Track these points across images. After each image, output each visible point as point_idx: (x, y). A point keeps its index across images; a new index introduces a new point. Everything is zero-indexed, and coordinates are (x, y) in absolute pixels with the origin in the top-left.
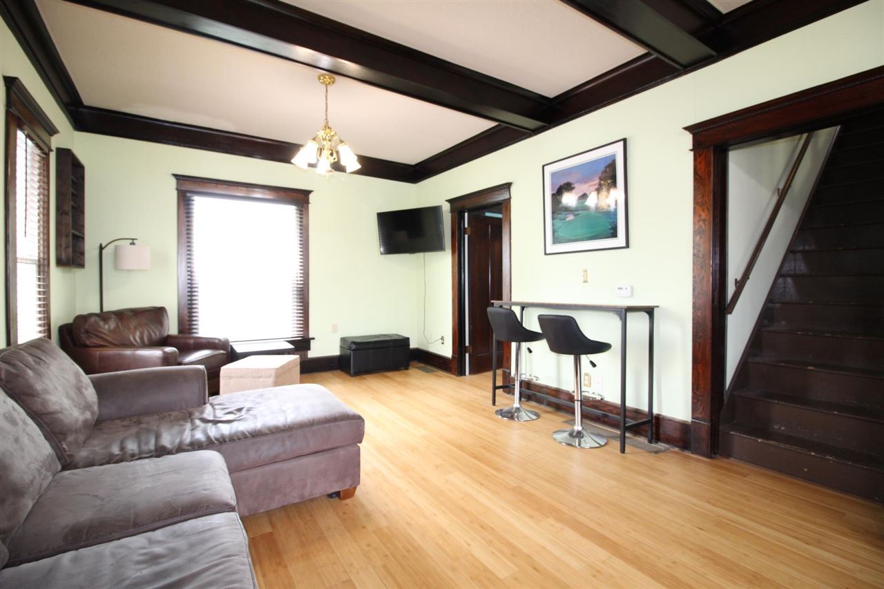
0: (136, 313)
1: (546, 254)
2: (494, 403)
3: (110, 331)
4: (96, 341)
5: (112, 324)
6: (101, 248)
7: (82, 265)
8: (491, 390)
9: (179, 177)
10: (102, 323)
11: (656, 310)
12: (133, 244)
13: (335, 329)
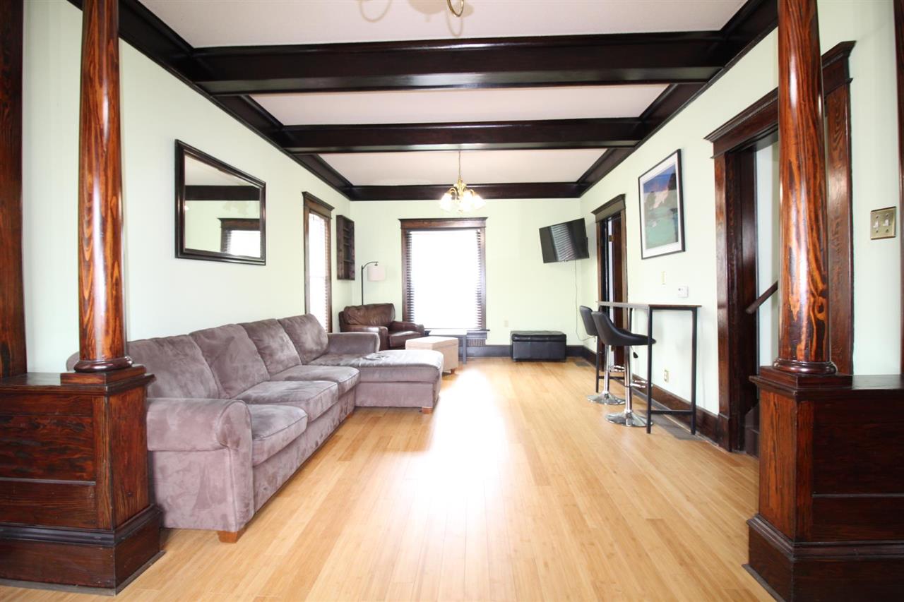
0: (376, 307)
1: (642, 258)
2: (597, 391)
3: (360, 316)
4: (355, 321)
5: (361, 313)
6: (362, 268)
7: (353, 279)
8: (595, 380)
9: (402, 221)
10: (356, 312)
11: (699, 309)
12: (376, 265)
13: (506, 324)
